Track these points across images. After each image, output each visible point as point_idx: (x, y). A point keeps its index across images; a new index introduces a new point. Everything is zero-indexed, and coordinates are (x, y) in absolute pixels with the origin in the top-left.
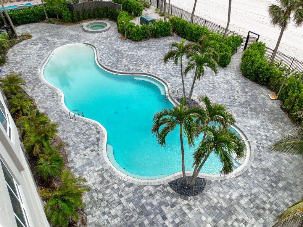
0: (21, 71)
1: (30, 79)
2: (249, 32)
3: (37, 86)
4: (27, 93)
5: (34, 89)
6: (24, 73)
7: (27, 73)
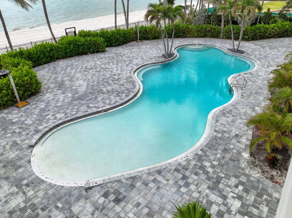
0: (207, 191)
1: (218, 156)
2: (66, 29)
3: (228, 135)
4: (251, 139)
5: (237, 135)
6: (209, 179)
7: (207, 173)
